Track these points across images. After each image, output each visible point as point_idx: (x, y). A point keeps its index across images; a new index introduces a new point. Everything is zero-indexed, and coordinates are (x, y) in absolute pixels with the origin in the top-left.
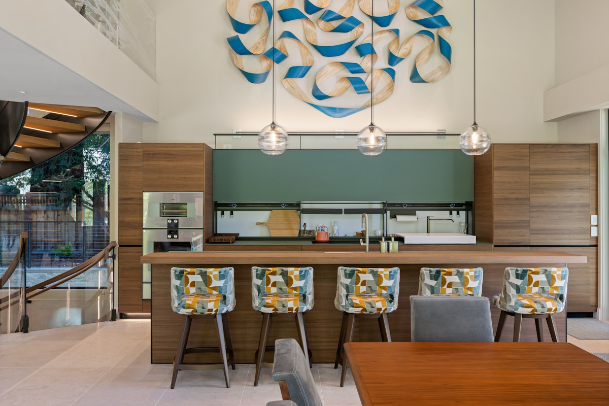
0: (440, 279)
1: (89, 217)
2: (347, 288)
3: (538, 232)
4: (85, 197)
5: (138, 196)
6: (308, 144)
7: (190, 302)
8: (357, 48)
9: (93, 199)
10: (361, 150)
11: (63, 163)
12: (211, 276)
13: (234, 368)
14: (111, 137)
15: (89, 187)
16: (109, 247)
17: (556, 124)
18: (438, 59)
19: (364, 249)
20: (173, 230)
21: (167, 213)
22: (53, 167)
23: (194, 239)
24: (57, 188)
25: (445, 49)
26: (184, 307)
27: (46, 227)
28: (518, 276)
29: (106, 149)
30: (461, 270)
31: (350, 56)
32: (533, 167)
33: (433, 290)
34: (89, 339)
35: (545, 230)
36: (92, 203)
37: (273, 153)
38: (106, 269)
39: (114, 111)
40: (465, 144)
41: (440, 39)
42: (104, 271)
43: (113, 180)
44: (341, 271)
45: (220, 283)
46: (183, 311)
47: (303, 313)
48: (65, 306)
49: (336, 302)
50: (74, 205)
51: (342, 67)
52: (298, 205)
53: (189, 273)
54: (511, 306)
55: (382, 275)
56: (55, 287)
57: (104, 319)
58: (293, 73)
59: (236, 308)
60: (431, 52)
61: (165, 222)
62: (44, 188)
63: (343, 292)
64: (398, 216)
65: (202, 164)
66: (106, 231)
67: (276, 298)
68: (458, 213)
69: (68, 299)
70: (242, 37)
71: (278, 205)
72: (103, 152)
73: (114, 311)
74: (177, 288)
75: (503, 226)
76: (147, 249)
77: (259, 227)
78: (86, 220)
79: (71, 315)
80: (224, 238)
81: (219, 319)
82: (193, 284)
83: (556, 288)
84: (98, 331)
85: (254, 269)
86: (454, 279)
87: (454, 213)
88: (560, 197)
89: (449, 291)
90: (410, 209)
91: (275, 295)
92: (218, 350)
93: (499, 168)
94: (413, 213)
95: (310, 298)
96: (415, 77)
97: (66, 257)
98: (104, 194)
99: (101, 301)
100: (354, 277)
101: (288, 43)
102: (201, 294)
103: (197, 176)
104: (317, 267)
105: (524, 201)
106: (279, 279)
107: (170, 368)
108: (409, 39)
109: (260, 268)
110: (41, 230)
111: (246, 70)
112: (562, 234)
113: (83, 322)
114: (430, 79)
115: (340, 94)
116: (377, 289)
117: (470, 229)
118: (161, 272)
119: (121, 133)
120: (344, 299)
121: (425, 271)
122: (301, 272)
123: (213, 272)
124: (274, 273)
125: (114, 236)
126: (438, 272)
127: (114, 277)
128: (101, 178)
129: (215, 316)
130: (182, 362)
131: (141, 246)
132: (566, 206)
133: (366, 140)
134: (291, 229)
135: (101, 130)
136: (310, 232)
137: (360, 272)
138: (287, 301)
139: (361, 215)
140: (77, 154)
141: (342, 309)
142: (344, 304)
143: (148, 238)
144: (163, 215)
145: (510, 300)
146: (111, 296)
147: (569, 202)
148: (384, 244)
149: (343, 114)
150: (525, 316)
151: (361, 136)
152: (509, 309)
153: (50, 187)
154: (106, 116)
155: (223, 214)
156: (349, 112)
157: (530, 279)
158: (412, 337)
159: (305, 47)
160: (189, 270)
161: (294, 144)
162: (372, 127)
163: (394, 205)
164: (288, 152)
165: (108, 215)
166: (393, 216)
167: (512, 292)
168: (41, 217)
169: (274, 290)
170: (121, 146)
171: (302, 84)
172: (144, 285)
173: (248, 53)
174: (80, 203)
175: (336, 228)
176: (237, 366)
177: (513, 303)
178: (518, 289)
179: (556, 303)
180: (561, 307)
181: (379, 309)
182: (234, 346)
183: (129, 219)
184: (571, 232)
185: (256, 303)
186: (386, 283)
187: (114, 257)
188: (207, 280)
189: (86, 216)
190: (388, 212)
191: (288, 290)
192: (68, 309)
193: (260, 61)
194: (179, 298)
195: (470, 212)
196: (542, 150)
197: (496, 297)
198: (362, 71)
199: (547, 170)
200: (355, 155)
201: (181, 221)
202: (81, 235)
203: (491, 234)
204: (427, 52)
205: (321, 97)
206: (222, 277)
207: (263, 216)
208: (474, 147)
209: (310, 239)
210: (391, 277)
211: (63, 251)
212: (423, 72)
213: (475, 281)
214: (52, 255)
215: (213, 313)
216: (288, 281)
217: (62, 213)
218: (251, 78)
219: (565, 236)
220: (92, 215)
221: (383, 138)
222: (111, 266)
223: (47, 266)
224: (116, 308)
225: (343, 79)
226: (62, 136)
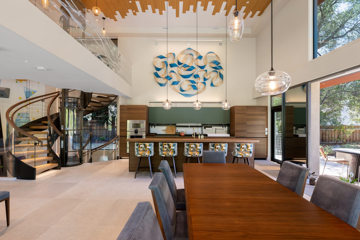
0: (215, 146)
1: (110, 128)
2: (187, 149)
3: (249, 133)
4: (109, 122)
5: (125, 121)
6: (179, 105)
7: (140, 153)
8: (194, 76)
9: (111, 122)
10: (194, 108)
11: (102, 110)
12: (147, 145)
13: (154, 173)
14: (117, 102)
15: (110, 119)
16: (117, 137)
17: (256, 99)
18: (219, 79)
19: (193, 138)
20: (136, 132)
21: (134, 127)
22: (99, 112)
23: (143, 135)
24: (100, 118)
25: (221, 76)
26: (139, 154)
27: (96, 131)
28: (238, 146)
29: (116, 106)
30: (221, 144)
31: (192, 78)
32: (247, 113)
33: (212, 150)
34: (110, 165)
35: (251, 132)
36: (111, 123)
37: (167, 109)
38: (116, 144)
39: (118, 95)
40: (223, 107)
41: (220, 73)
42: (115, 145)
43: (118, 116)
44: (185, 144)
45: (149, 147)
46: (139, 156)
47: (174, 157)
48: (103, 155)
49: (184, 154)
50: (106, 124)
51: (189, 82)
52: (175, 124)
53: (140, 144)
54: (236, 155)
55: (197, 145)
56: (99, 149)
57: (115, 159)
58: (174, 83)
59: (154, 155)
60: (217, 77)
61: (134, 129)
62: (97, 119)
63: (186, 150)
64: (206, 128)
65: (145, 111)
66: (116, 133)
67: (166, 152)
68: (225, 127)
69: (104, 153)
70: (158, 72)
71: (169, 124)
72: (115, 107)
73: (118, 157)
74: (137, 149)
75: (238, 131)
76: (128, 137)
77: (163, 131)
78: (109, 129)
79: (105, 158)
80: (152, 134)
81: (149, 158)
82: (141, 148)
83: (249, 150)
84: (113, 162)
85: (159, 143)
86: (219, 147)
87: (224, 127)
88: (256, 123)
89: (217, 150)
90: (210, 126)
91: (166, 151)
92: (149, 167)
93: (237, 113)
94: (211, 127)
95: (176, 152)
96: (212, 85)
97: (103, 140)
98: (115, 120)
99: (114, 154)
100: (189, 146)
101: (173, 74)
102: (144, 151)
103: (144, 115)
104: (178, 143)
105: (244, 124)
106: (167, 146)
107: (135, 173)
108: (210, 73)
109: (161, 143)
110: (95, 132)
111: (159, 83)
112: (257, 134)
113: (109, 160)
114: (217, 85)
115: (189, 90)
116: (196, 149)
117: (229, 132)
118: (132, 144)
119: (120, 102)
120: (186, 152)
121: (210, 144)
122: (173, 144)
123: (147, 144)
124: (165, 145)
125: (118, 133)
126: (214, 145)
127: (118, 146)
128: (114, 115)
129: (148, 157)
130: (138, 171)
131: (127, 137)
132: (258, 125)
133: (195, 105)
134: (173, 132)
135: (114, 101)
136: (179, 133)
137: (191, 144)
138: (169, 153)
139: (193, 128)
140: (107, 107)
141: (186, 155)
142: (186, 154)
143: (129, 134)
144: (133, 127)
145: (236, 153)
146: (117, 152)
147: (259, 124)
148: (199, 136)
149: (190, 96)
150: (240, 158)
151: (194, 104)
152: (236, 156)
153: (98, 118)
154: (116, 97)
155: (152, 127)
156: (191, 95)
157: (241, 147)
158: (203, 162)
159: (178, 75)
160: (140, 143)
161: (174, 105)
162: (197, 101)
163: (205, 125)
164: (172, 108)
165: (116, 127)
166: (205, 128)
167: (236, 151)
168: (95, 128)
169: (165, 150)
170: (121, 106)
171: (177, 87)
172: (127, 149)
173: (160, 77)
174: (108, 124)
175: (187, 131)
176: (154, 172)
177: (236, 154)
178: (238, 150)
179: (249, 154)
180: (251, 155)
181: (197, 156)
182: (154, 167)
183: (123, 128)
184: (259, 133)
185: (160, 153)
186: (199, 148)
187: (118, 140)
188: (145, 146)
189: (109, 127)
190: (203, 127)
191: (170, 150)
192: (104, 156)
193: (164, 80)
194: (137, 152)
195: (229, 127)
196: (250, 108)
197: (232, 152)
198: (195, 83)
199: (252, 114)
200: (192, 109)
201: (139, 129)
202: (108, 134)
203: (234, 134)
204: (216, 77)
205: (183, 91)
206: (150, 146)
207: (164, 128)
208: (226, 107)
209: (179, 135)
210: (200, 146)
211: (102, 138)
212: (214, 83)
213: (225, 147)
214: (99, 140)
215: (147, 156)
216: (170, 147)
217: (102, 126)
218: (161, 85)
219: (257, 135)
220: (111, 127)
221: (201, 104)
222: (117, 143)
223: (97, 143)
224: (119, 156)
225: (189, 85)
226: (102, 102)
